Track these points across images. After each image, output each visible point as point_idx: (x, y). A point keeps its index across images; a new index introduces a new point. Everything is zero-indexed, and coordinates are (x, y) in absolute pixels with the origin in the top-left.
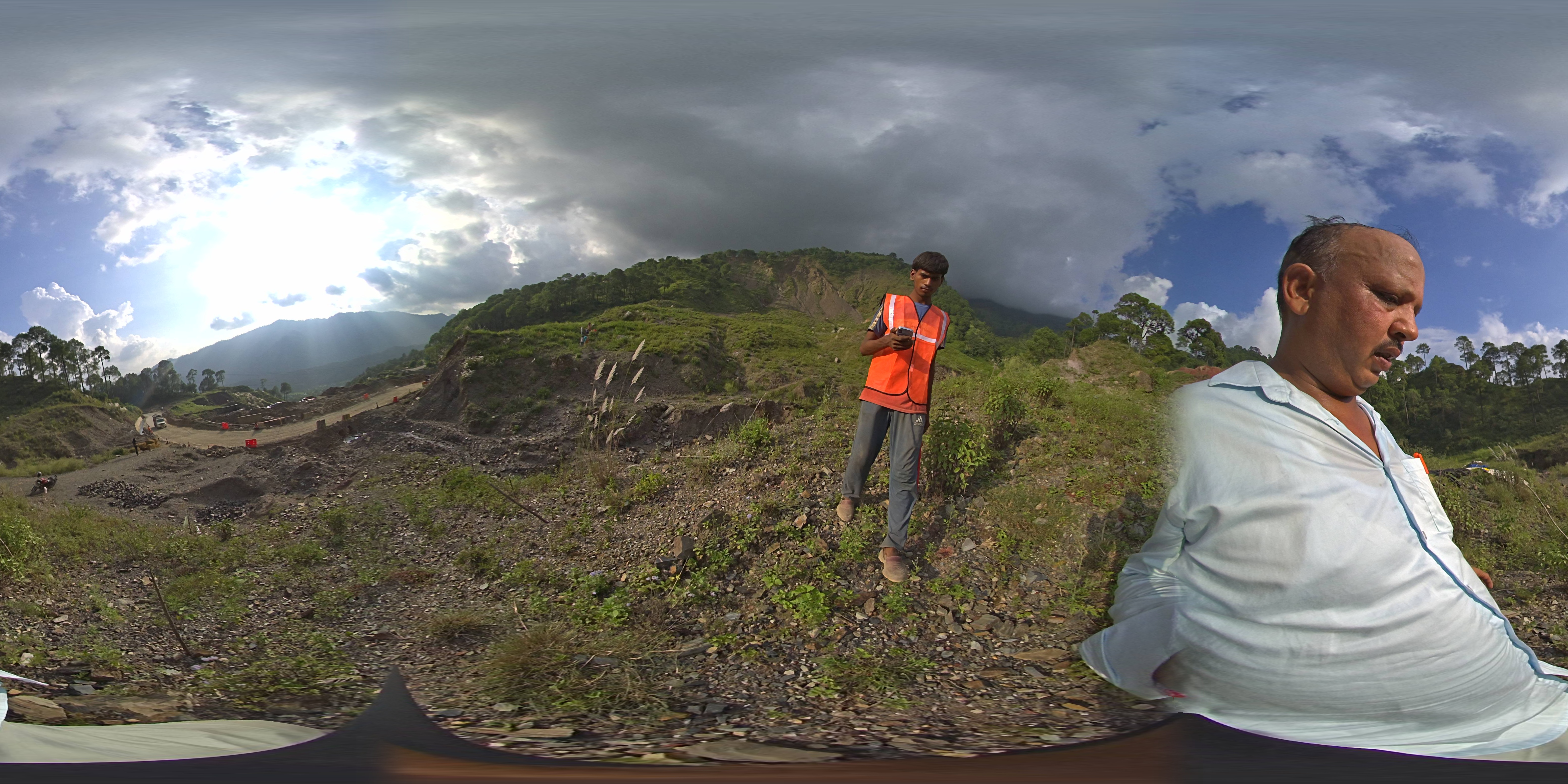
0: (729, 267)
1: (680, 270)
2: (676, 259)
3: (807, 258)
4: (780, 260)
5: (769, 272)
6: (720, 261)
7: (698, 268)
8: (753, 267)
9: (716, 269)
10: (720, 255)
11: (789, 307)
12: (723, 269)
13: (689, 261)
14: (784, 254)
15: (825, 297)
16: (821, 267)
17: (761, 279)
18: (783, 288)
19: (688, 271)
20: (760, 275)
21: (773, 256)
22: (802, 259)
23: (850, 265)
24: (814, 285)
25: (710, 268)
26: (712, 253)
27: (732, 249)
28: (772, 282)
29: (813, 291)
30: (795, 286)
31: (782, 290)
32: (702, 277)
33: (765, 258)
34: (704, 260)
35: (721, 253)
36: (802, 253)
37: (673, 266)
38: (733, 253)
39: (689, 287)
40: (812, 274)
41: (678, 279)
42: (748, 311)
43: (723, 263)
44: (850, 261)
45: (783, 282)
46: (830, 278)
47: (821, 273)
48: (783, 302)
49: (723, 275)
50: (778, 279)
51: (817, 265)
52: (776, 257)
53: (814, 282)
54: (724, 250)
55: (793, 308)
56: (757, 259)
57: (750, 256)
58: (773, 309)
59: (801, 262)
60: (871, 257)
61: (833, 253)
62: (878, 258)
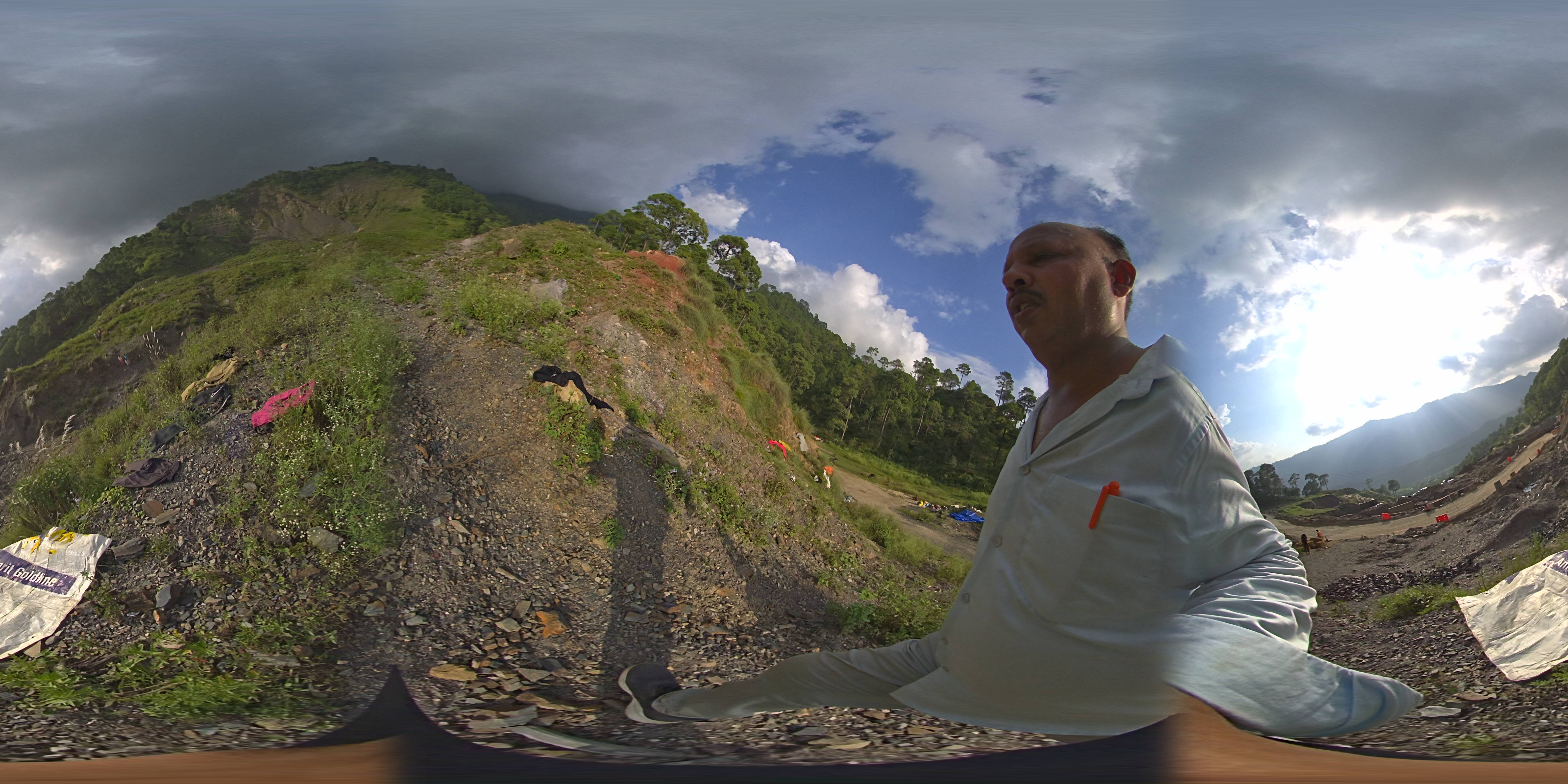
0: (190, 224)
5: (233, 213)
7: (160, 237)
8: (214, 214)
9: (178, 231)
11: (270, 238)
15: (305, 217)
18: (256, 224)
19: (152, 244)
20: (225, 218)
24: (288, 209)
25: (172, 232)
26: (165, 218)
27: (182, 206)
28: (241, 221)
29: (289, 215)
30: (268, 217)
32: (169, 243)
34: (161, 227)
35: (173, 214)
36: (259, 183)
37: (137, 245)
38: (186, 209)
39: (162, 257)
40: (280, 200)
41: (148, 254)
42: (229, 257)
43: (181, 223)
44: (320, 176)
45: (252, 217)
46: (303, 198)
48: (262, 236)
51: (282, 190)
53: (287, 206)
55: (275, 238)
56: (212, 206)
57: (204, 205)
60: (345, 167)
61: (295, 173)
62: (354, 166)
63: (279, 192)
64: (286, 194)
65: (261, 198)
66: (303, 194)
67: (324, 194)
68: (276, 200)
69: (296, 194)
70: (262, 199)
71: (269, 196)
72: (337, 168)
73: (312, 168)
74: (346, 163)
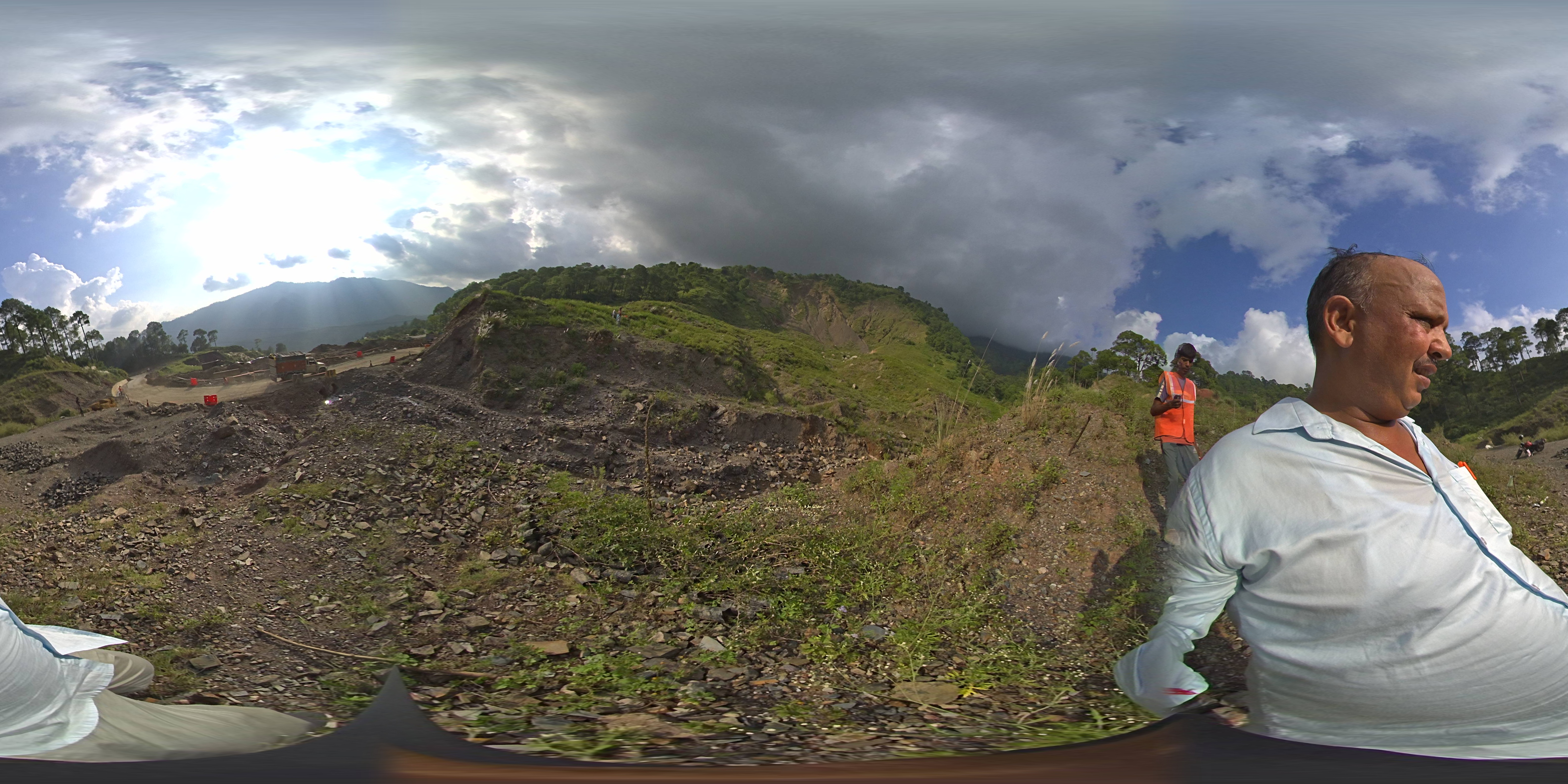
0: (747, 282)
1: (701, 277)
2: (698, 265)
3: (821, 283)
4: (795, 282)
5: (784, 293)
6: (739, 275)
7: (718, 278)
8: (770, 285)
9: (735, 282)
10: (740, 269)
11: (800, 330)
12: (741, 283)
13: (711, 270)
14: (800, 277)
15: (834, 324)
16: (833, 294)
17: (776, 299)
18: (795, 311)
19: (708, 279)
20: (776, 294)
21: (790, 278)
22: (817, 283)
23: (860, 296)
24: (824, 311)
25: (730, 280)
26: (733, 266)
27: (753, 265)
28: (786, 302)
29: (823, 316)
30: (807, 310)
31: (794, 312)
32: (722, 288)
33: (781, 277)
34: (725, 271)
35: (741, 267)
36: (816, 278)
37: (694, 272)
38: (753, 269)
39: (708, 295)
40: (823, 300)
41: (701, 286)
42: (762, 328)
43: (741, 278)
44: (861, 290)
45: (796, 304)
46: (841, 306)
47: (833, 301)
48: (794, 324)
49: (741, 288)
50: (792, 300)
51: (829, 291)
52: (792, 278)
53: (825, 308)
54: (745, 265)
55: (803, 331)
56: (774, 279)
57: (768, 273)
58: (786, 329)
59: (815, 287)
60: (881, 289)
61: (846, 281)
62: (887, 290)
63: (826, 292)
64: (830, 297)
65: (811, 291)
66: (842, 302)
67: (857, 308)
68: (820, 298)
69: (837, 300)
70: (811, 293)
71: (817, 293)
72: (875, 288)
73: (859, 282)
74: (882, 286)
